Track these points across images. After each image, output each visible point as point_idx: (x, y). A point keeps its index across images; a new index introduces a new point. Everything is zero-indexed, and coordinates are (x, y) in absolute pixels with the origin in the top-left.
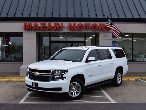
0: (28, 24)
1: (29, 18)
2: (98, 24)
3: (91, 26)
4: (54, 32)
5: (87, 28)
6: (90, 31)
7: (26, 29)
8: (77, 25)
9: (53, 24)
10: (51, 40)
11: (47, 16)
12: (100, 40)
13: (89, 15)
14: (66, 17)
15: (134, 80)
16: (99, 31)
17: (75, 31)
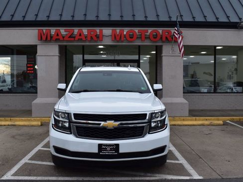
0: (44, 31)
1: (48, 21)
2: (160, 30)
3: (148, 34)
4: (88, 44)
5: (142, 37)
6: (147, 43)
7: (41, 40)
8: (125, 33)
9: (85, 31)
10: (85, 58)
11: (76, 19)
12: (163, 57)
13: (146, 17)
14: (108, 19)
15: (221, 122)
16: (163, 42)
17: (122, 42)
